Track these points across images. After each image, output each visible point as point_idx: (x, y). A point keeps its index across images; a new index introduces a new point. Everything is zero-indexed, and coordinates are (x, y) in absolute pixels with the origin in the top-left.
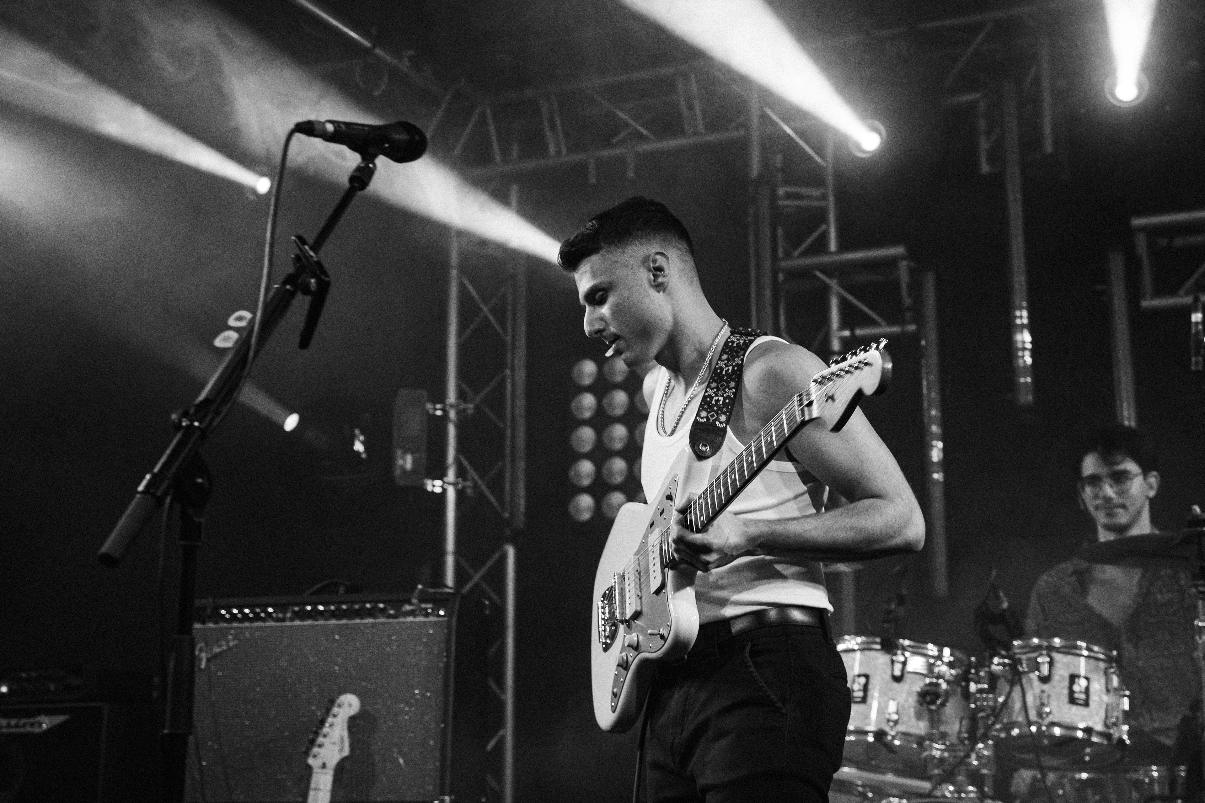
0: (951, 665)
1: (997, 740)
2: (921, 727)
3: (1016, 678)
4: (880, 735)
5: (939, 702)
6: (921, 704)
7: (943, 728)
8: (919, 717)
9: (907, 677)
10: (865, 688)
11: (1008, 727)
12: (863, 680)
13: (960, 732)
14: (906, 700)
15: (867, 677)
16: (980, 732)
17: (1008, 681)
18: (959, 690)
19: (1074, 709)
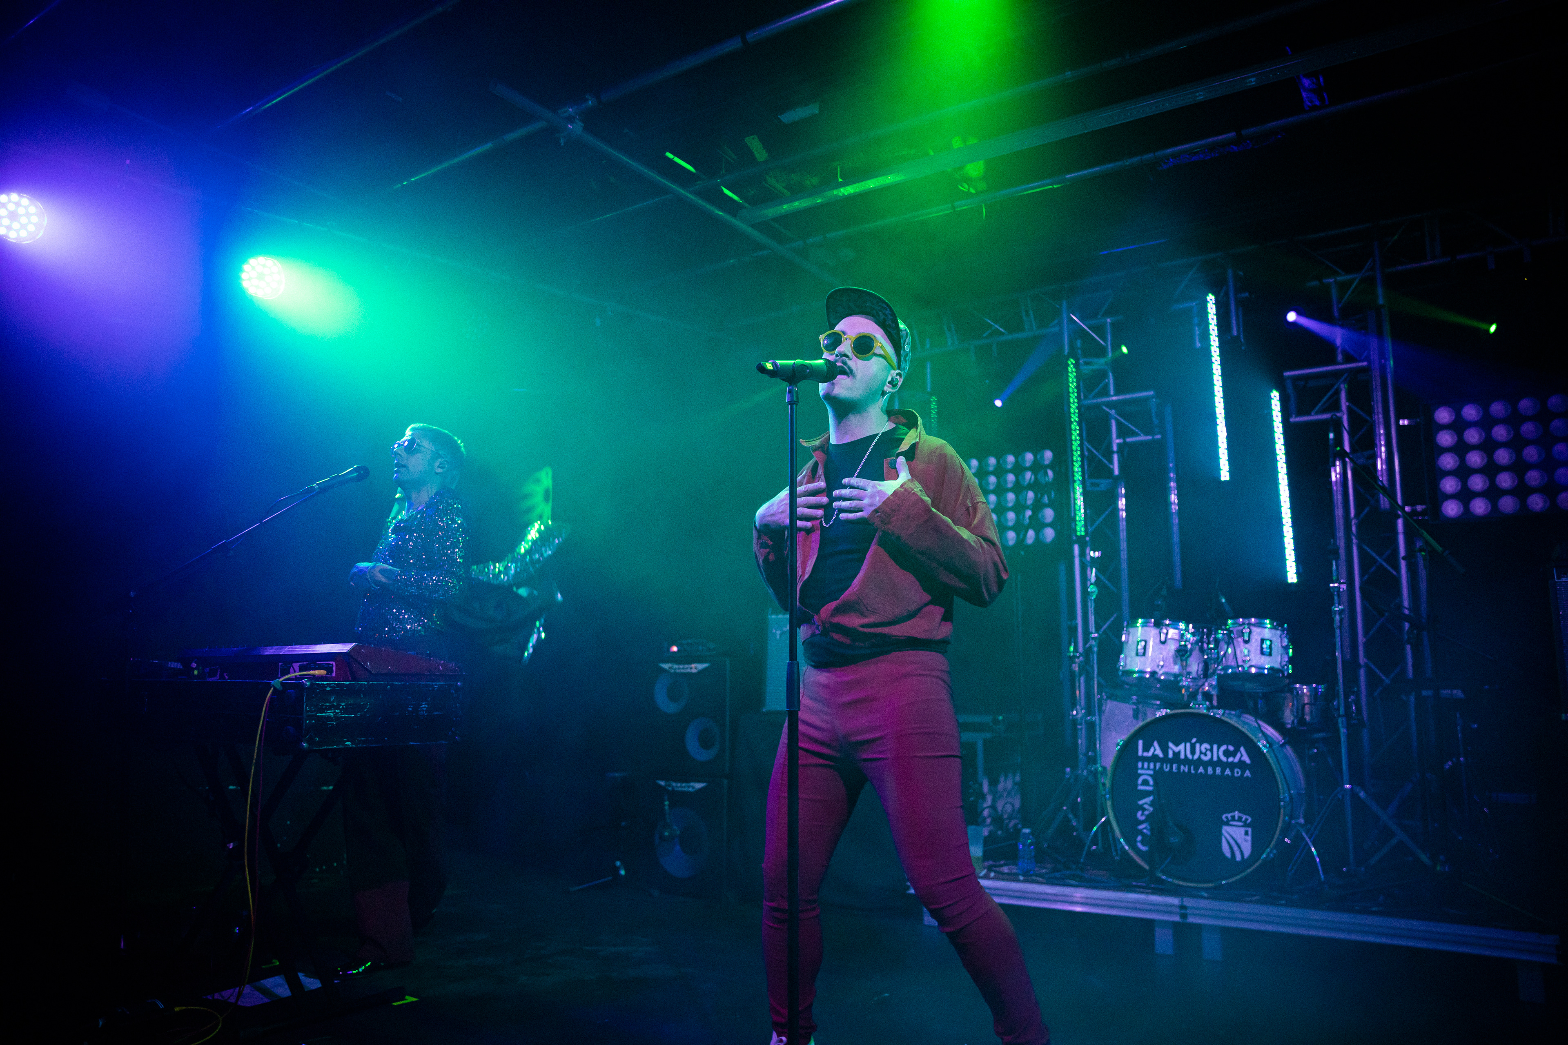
0: (1193, 634)
1: (1220, 676)
2: (1176, 669)
3: (1231, 641)
4: (1153, 673)
5: (1187, 655)
6: (1177, 657)
7: (1188, 669)
8: (1175, 663)
9: (1168, 641)
10: (1145, 648)
11: (1225, 668)
12: (1143, 643)
13: (1198, 670)
14: (1168, 654)
15: (1146, 642)
16: (1211, 671)
17: (1226, 643)
18: (1197, 648)
19: (1263, 658)
